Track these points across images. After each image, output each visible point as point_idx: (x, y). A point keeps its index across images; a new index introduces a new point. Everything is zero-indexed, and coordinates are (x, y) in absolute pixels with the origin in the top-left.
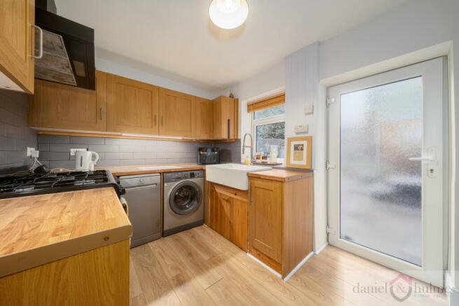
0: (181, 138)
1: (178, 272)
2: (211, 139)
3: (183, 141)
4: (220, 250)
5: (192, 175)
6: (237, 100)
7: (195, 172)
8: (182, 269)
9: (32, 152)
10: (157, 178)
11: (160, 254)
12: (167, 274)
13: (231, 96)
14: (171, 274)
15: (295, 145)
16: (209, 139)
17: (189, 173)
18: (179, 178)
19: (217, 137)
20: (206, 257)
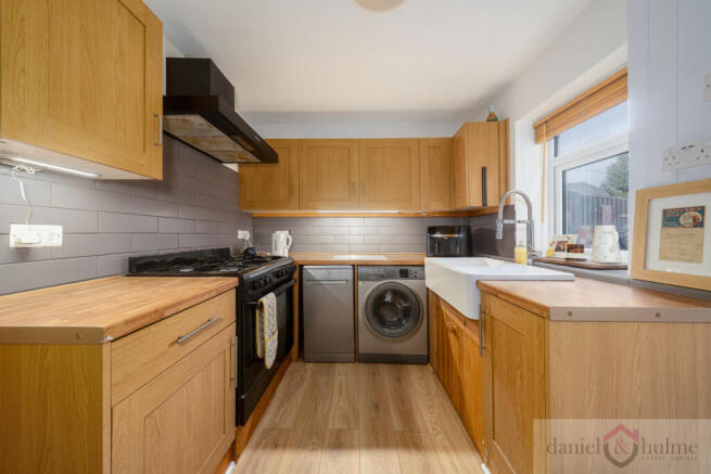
0: (396, 212)
1: (345, 427)
2: (453, 209)
3: (401, 216)
4: (429, 425)
5: (404, 274)
6: (506, 122)
7: (409, 268)
8: (352, 424)
9: (244, 235)
10: (348, 274)
11: (341, 385)
12: (330, 420)
13: (492, 118)
14: (335, 423)
15: (665, 212)
16: (448, 209)
17: (397, 269)
18: (382, 277)
19: (460, 206)
20: (397, 425)
